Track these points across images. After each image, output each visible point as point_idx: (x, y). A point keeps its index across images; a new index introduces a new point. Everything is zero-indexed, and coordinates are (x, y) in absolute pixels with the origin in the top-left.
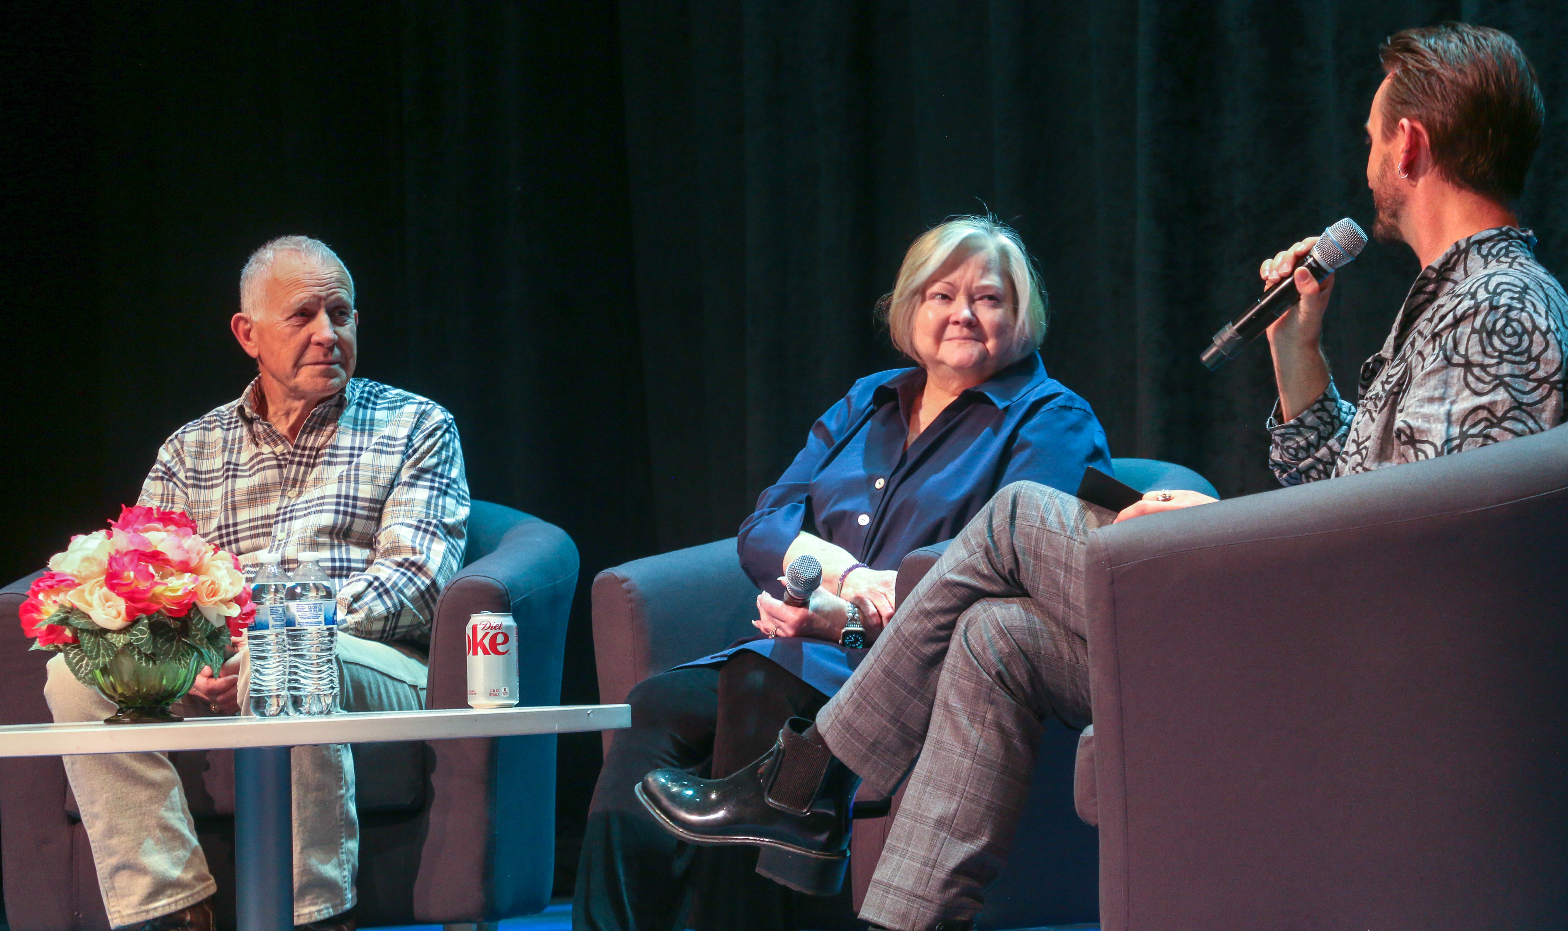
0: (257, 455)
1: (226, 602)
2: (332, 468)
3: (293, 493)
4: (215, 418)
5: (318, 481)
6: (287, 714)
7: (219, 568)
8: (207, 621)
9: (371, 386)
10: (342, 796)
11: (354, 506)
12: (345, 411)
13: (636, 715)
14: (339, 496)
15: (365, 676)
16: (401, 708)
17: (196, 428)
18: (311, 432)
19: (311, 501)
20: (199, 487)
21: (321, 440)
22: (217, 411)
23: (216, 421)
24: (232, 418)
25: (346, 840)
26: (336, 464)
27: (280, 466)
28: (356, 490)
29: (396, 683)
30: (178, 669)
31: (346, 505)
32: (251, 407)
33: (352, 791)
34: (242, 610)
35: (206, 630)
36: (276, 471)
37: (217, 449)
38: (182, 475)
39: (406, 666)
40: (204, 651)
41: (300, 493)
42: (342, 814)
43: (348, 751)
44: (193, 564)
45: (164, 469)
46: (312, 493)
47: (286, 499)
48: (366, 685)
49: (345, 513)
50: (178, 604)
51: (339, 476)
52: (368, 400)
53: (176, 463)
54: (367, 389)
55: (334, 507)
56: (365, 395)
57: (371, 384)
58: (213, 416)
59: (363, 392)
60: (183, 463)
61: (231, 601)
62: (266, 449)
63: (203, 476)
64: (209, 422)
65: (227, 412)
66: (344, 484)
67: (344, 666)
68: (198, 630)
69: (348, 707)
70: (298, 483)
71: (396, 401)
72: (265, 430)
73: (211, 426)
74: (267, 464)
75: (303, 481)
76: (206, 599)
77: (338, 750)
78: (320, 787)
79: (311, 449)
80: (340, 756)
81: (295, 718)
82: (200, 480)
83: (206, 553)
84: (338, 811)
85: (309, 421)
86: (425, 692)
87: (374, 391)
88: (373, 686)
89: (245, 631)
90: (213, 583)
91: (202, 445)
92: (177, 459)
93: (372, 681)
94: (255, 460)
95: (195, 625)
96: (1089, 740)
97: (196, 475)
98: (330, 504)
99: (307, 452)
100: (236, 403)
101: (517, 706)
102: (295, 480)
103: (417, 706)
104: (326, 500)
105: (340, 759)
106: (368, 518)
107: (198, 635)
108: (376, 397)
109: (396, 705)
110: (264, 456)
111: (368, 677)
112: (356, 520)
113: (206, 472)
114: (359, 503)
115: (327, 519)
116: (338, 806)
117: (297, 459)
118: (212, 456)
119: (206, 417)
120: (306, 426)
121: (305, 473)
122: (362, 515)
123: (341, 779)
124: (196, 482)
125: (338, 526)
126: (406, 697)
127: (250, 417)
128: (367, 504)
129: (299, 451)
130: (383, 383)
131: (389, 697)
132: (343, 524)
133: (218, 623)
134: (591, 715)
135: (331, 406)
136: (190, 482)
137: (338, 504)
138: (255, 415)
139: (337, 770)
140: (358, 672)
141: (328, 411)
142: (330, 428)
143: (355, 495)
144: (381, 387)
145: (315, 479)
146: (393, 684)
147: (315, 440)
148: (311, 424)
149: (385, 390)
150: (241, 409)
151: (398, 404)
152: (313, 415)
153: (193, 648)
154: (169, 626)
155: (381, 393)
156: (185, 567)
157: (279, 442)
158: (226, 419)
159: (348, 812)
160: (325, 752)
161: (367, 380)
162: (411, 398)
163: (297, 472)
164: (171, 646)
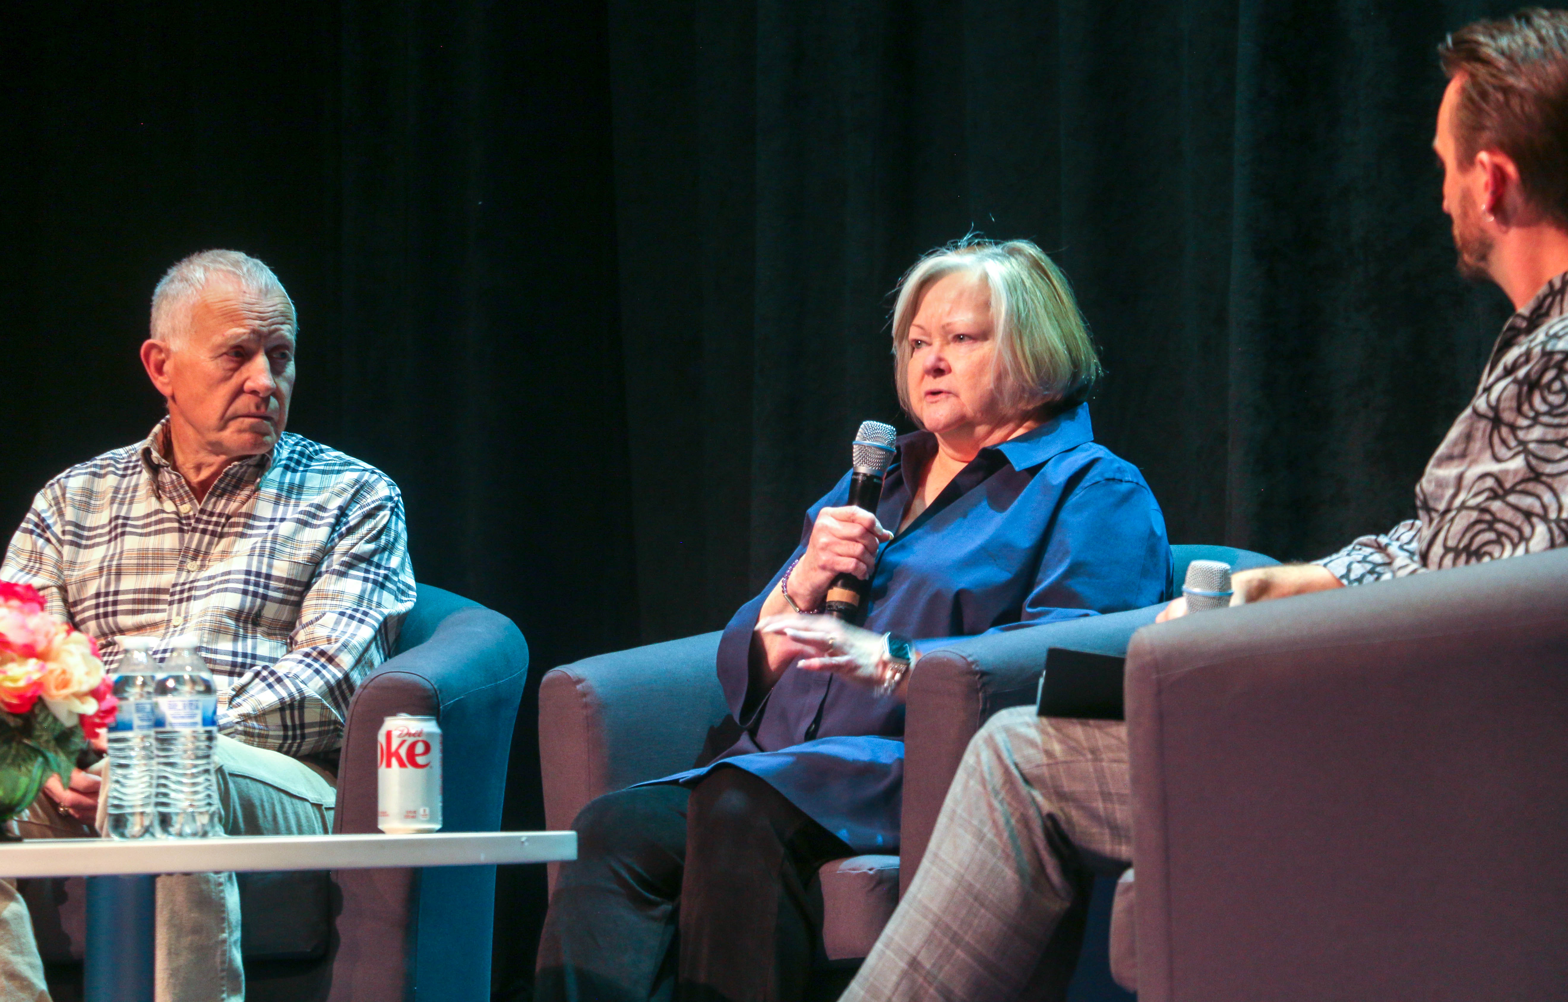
0: (157, 512)
1: (80, 696)
2: (243, 540)
3: (191, 565)
4: (108, 462)
5: (225, 554)
6: (153, 835)
7: (71, 653)
8: (56, 719)
9: (304, 446)
10: (224, 941)
11: (266, 587)
12: (267, 473)
13: (583, 844)
14: (248, 573)
15: (256, 792)
16: (301, 832)
17: (84, 471)
18: (221, 496)
19: (214, 577)
20: (78, 545)
21: (233, 506)
22: (113, 454)
23: (109, 465)
24: (130, 462)
25: (229, 996)
26: (251, 536)
27: (181, 530)
28: (270, 566)
29: (295, 801)
30: (18, 778)
31: (257, 584)
32: (159, 452)
33: (237, 935)
34: (100, 705)
35: (54, 729)
36: (176, 535)
37: (105, 500)
38: (57, 529)
39: (308, 781)
40: (51, 755)
41: (202, 567)
42: (223, 962)
43: (232, 884)
44: (40, 647)
45: (36, 519)
46: (216, 568)
47: (184, 574)
48: (257, 803)
49: (255, 594)
50: (20, 697)
51: (252, 548)
52: (298, 463)
53: (53, 514)
54: (298, 448)
55: (241, 586)
56: (296, 456)
57: (304, 443)
58: (106, 459)
59: (293, 452)
60: (61, 514)
61: (86, 694)
62: (169, 506)
63: (86, 533)
64: (102, 467)
65: (125, 455)
66: (255, 558)
67: (230, 780)
68: (44, 729)
69: (232, 830)
70: (200, 555)
71: (335, 464)
72: (172, 482)
73: (103, 472)
74: (167, 525)
75: (207, 553)
76: (54, 692)
77: (221, 884)
78: (197, 930)
79: (220, 515)
80: (222, 891)
81: (162, 840)
82: (80, 537)
83: (56, 634)
84: (218, 959)
85: (221, 481)
86: (332, 813)
87: (307, 452)
88: (267, 805)
89: (103, 731)
90: (64, 672)
91: (89, 493)
92: (54, 508)
93: (265, 799)
94: (153, 519)
95: (41, 723)
96: (1129, 888)
97: (77, 530)
98: (237, 581)
99: (214, 519)
100: (139, 446)
101: (440, 831)
102: (197, 552)
103: (321, 830)
104: (232, 577)
105: (222, 895)
106: (282, 602)
107: (43, 735)
108: (310, 458)
109: (294, 828)
110: (165, 515)
111: (259, 792)
112: (268, 603)
113: (90, 529)
114: (273, 584)
115: (233, 601)
116: (219, 953)
117: (201, 526)
118: (98, 510)
119: (98, 460)
120: (216, 487)
121: (210, 544)
122: (275, 598)
123: (223, 920)
124: (75, 539)
125: (246, 610)
126: (308, 818)
127: (156, 462)
128: (282, 585)
129: (205, 517)
130: (319, 440)
131: (286, 819)
132: (251, 609)
133: (69, 722)
134: (526, 844)
135: (249, 466)
136: (68, 537)
137: (247, 582)
138: (164, 461)
139: (218, 908)
140: (248, 787)
141: (245, 472)
142: (246, 492)
143: (269, 572)
144: (317, 447)
145: (223, 552)
146: (291, 802)
147: (226, 505)
148: (222, 486)
149: (322, 451)
150: (147, 452)
151: (337, 468)
152: (226, 474)
153: (37, 752)
154: (7, 725)
155: (317, 454)
156: (29, 651)
157: (186, 499)
158: (122, 463)
159: (231, 961)
160: (204, 887)
161: (301, 437)
162: (354, 464)
163: (200, 542)
164: (10, 748)
